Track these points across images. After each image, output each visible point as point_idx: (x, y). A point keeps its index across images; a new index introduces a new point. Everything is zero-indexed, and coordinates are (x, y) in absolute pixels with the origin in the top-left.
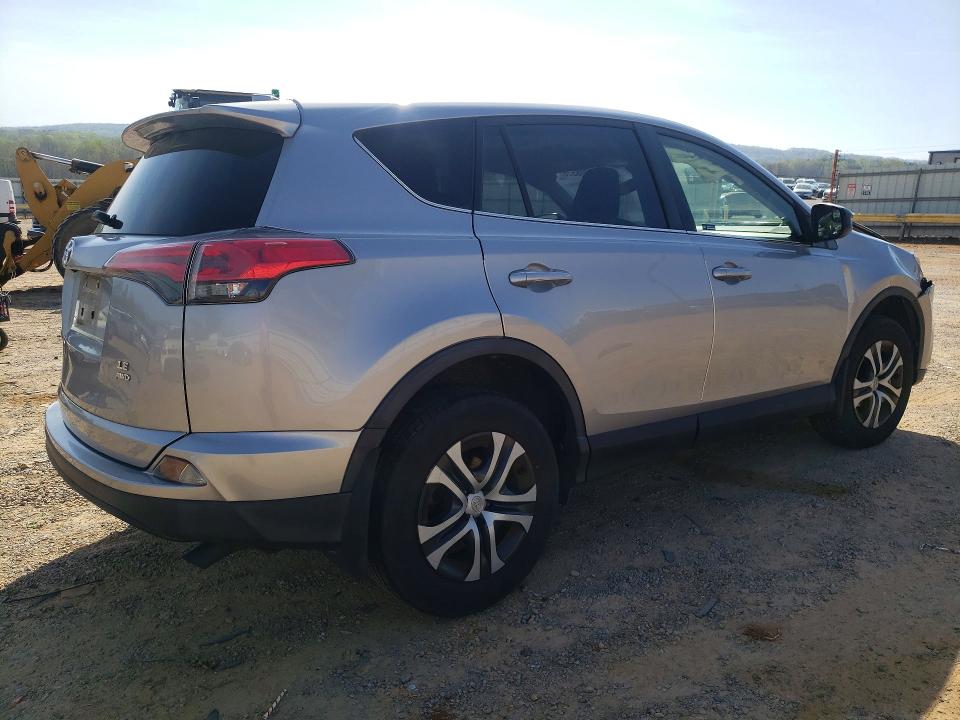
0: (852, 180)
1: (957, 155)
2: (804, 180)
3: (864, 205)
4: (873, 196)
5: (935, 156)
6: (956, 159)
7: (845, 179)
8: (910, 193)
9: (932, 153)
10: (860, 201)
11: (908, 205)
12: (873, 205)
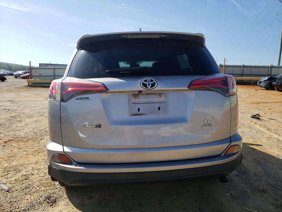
0: (36, 70)
1: (46, 65)
2: (2, 70)
3: (40, 77)
4: (43, 75)
5: (41, 65)
6: (46, 66)
7: (34, 70)
8: (52, 74)
9: (40, 64)
10: (39, 76)
11: (52, 77)
12: (43, 77)
